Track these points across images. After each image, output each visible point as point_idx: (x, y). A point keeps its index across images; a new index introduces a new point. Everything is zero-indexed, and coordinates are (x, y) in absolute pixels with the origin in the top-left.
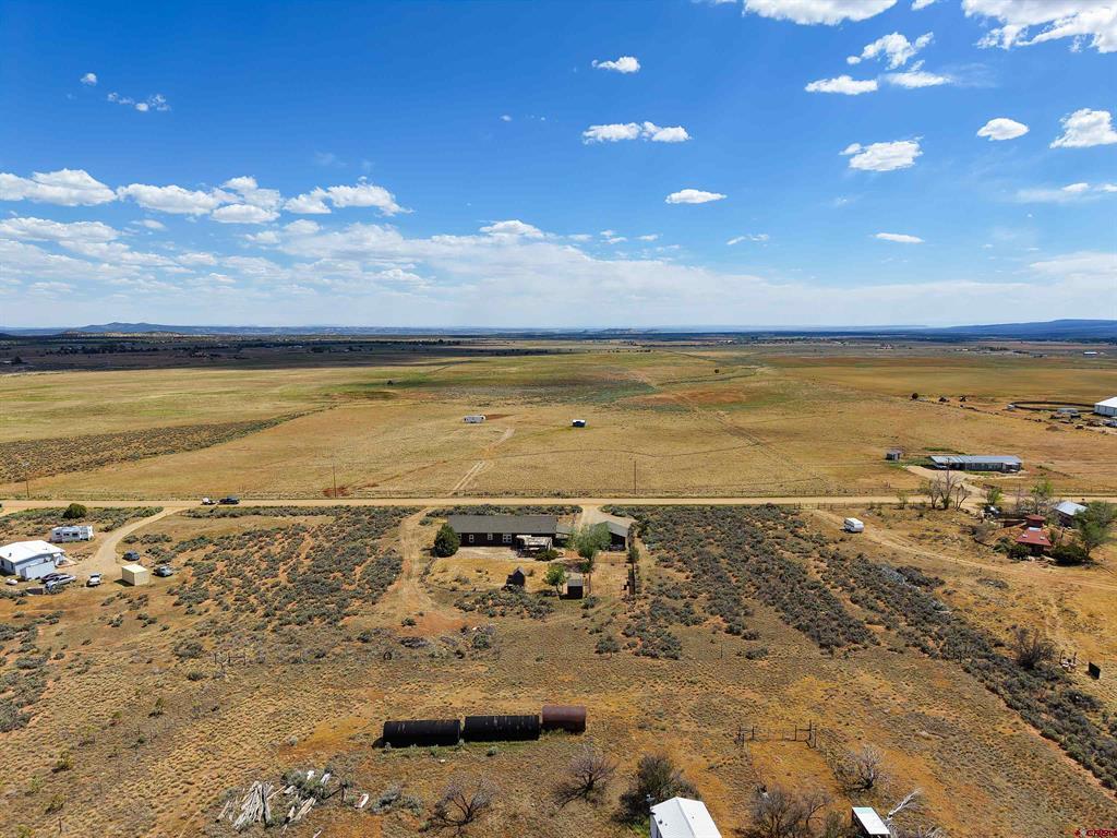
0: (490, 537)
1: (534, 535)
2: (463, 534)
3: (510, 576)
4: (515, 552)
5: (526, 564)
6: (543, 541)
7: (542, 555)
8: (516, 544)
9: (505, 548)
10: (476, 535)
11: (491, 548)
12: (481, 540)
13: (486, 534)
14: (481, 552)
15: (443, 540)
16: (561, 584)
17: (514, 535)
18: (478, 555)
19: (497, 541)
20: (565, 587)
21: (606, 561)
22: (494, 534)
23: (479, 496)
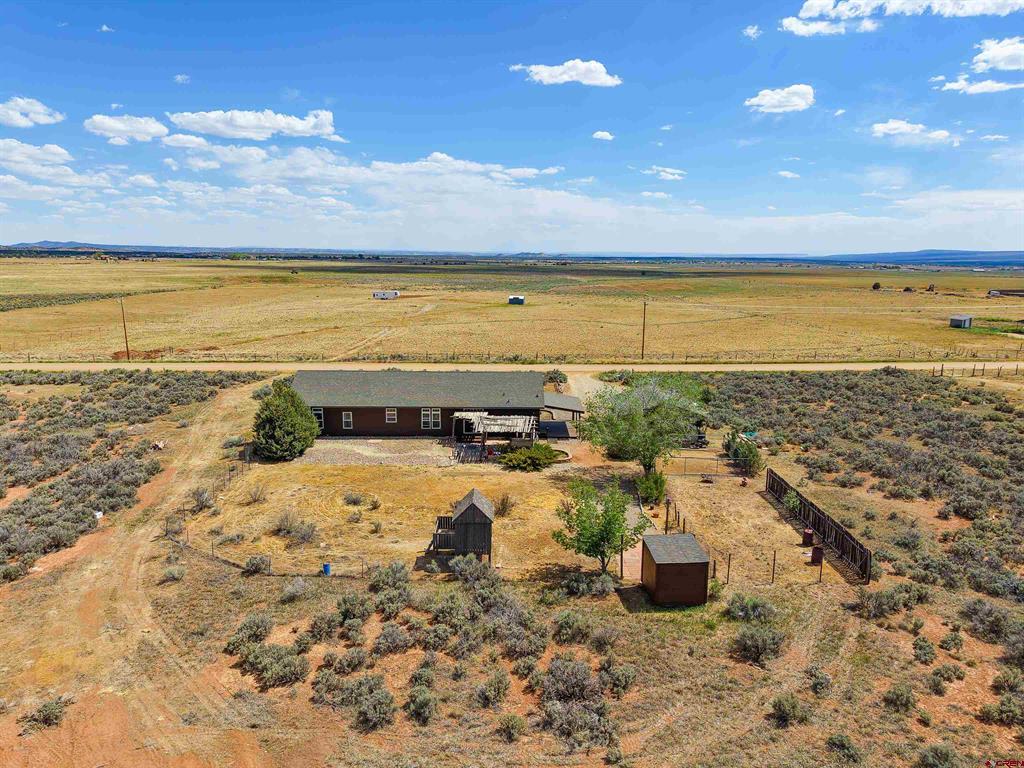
0: (391, 417)
1: (493, 411)
2: (327, 410)
3: (443, 522)
4: (449, 451)
5: (486, 481)
6: (520, 424)
7: (519, 456)
8: (454, 431)
9: (426, 442)
10: (358, 412)
11: (393, 443)
12: (369, 424)
13: (381, 411)
14: (367, 449)
15: (270, 421)
16: (620, 550)
17: (447, 412)
18: (360, 457)
19: (407, 425)
20: (632, 558)
21: (684, 471)
22: (401, 411)
23: (381, 360)
